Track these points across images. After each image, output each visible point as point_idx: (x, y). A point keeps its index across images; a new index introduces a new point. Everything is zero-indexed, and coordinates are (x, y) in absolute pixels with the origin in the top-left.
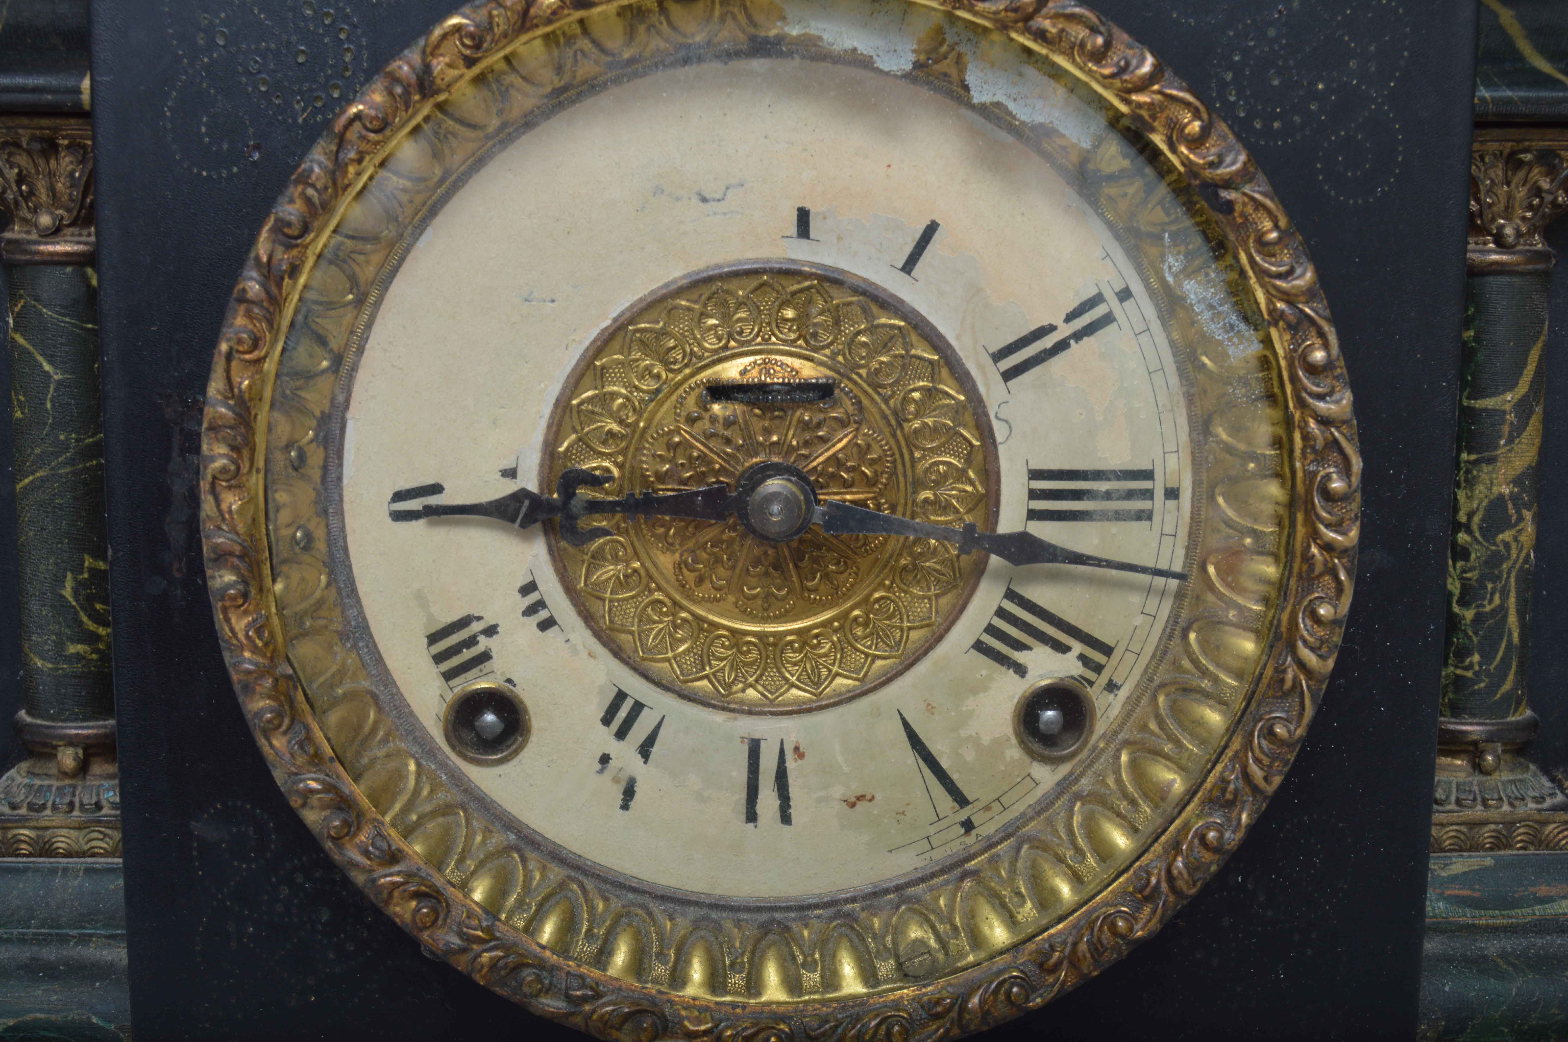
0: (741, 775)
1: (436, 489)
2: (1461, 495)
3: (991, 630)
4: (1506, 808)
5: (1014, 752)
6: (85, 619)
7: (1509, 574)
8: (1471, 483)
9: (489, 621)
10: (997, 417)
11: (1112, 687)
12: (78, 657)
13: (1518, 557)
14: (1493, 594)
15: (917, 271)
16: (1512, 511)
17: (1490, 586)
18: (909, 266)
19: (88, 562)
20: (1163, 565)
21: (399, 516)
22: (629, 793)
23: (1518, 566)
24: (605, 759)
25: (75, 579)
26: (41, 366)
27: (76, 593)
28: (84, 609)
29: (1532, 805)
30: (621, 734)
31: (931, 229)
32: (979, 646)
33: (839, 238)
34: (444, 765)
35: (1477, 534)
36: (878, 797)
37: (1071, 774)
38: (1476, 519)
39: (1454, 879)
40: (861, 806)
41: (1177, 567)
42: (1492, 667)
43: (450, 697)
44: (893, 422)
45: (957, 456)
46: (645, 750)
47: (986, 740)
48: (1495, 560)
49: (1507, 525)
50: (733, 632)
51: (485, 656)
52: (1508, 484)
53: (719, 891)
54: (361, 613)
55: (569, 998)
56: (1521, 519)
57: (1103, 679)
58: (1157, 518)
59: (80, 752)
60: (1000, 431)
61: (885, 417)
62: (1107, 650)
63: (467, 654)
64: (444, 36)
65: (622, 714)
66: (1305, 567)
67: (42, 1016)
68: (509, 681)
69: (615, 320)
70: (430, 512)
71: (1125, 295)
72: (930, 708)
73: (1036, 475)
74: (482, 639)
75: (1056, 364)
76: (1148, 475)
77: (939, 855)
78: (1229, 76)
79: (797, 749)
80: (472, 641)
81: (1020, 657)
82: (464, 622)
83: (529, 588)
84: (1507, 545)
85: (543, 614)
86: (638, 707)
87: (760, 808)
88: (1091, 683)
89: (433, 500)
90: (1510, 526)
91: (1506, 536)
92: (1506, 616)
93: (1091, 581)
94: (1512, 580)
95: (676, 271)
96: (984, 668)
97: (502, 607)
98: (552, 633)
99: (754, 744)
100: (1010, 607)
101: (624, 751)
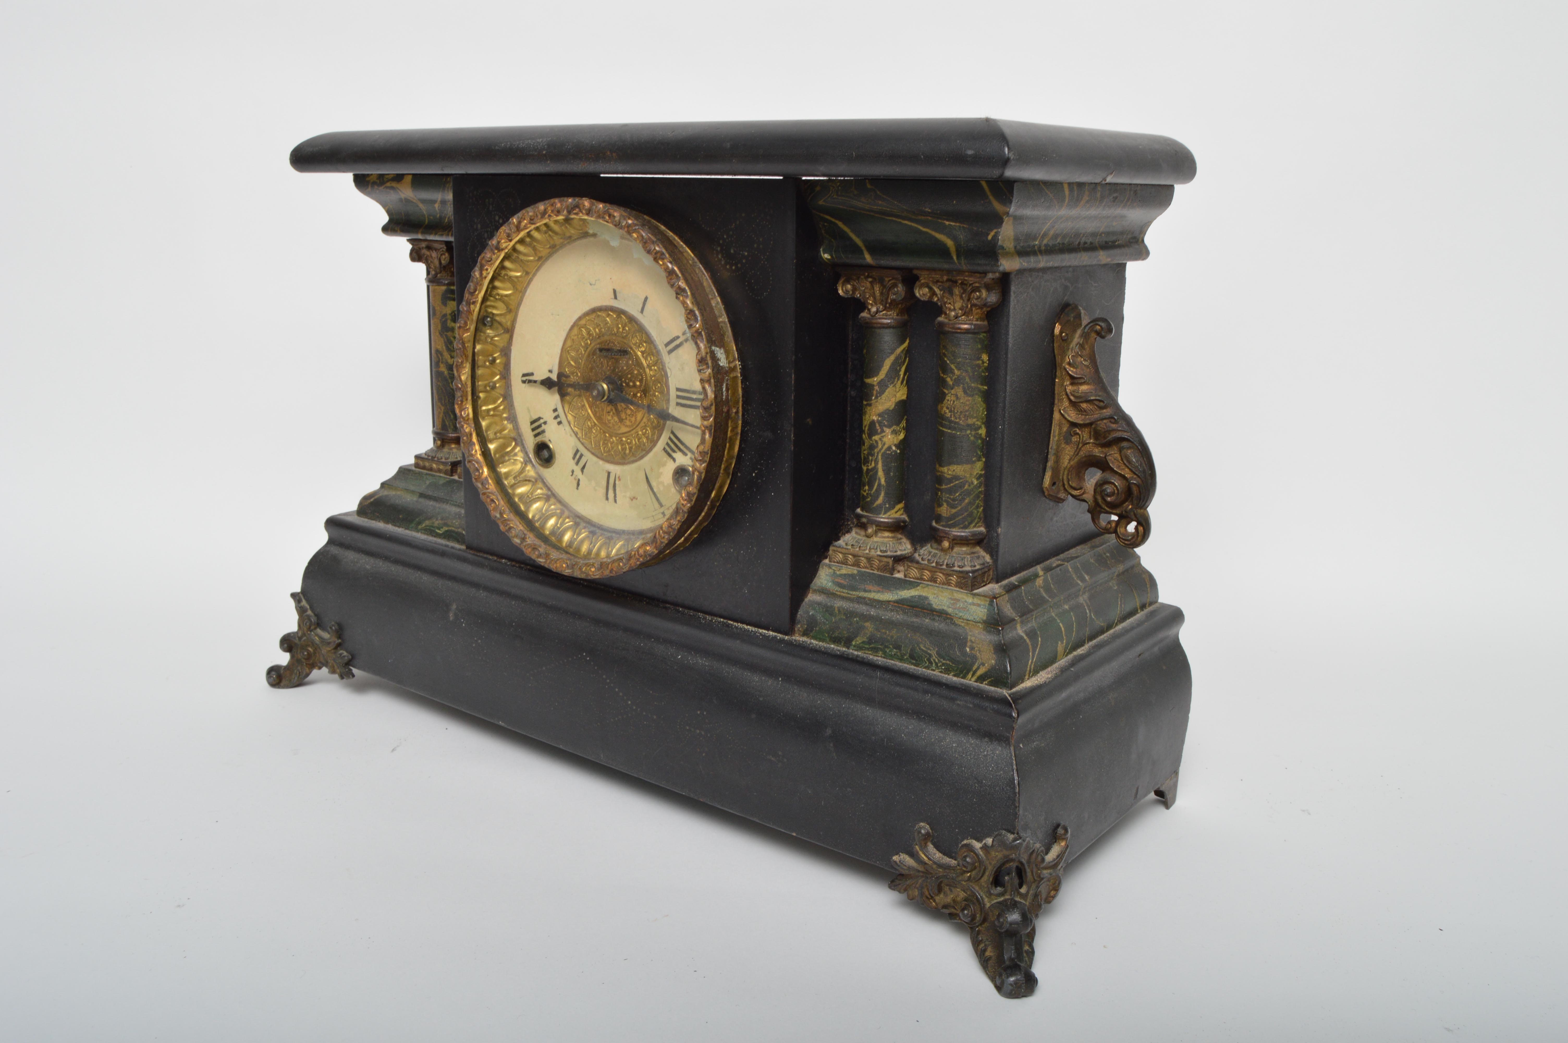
0: (605, 483)
1: (532, 374)
2: (863, 418)
3: (667, 445)
4: (867, 551)
5: (672, 487)
7: (878, 453)
8: (865, 413)
9: (545, 420)
10: (668, 368)
13: (882, 447)
15: (644, 313)
16: (878, 427)
17: (870, 458)
18: (642, 312)
21: (524, 382)
22: (578, 485)
23: (882, 451)
24: (573, 472)
29: (878, 553)
30: (577, 463)
31: (645, 300)
32: (664, 450)
33: (624, 299)
34: (534, 466)
35: (867, 435)
36: (639, 498)
38: (866, 429)
39: (841, 575)
40: (634, 500)
42: (872, 492)
43: (535, 443)
46: (582, 470)
47: (665, 483)
48: (871, 447)
49: (876, 433)
51: (543, 432)
52: (876, 416)
53: (601, 523)
54: (514, 412)
56: (883, 431)
60: (668, 373)
63: (539, 430)
64: (502, 233)
65: (578, 457)
69: (574, 323)
70: (531, 382)
72: (652, 469)
73: (676, 390)
74: (543, 425)
75: (680, 351)
79: (619, 477)
80: (540, 426)
81: (674, 455)
82: (540, 419)
83: (555, 410)
84: (876, 442)
85: (559, 420)
86: (581, 456)
87: (609, 496)
89: (531, 378)
90: (879, 434)
91: (876, 438)
92: (877, 472)
93: (689, 431)
94: (880, 457)
95: (587, 308)
96: (665, 457)
97: (548, 416)
98: (561, 426)
99: (609, 473)
100: (672, 437)
101: (578, 471)
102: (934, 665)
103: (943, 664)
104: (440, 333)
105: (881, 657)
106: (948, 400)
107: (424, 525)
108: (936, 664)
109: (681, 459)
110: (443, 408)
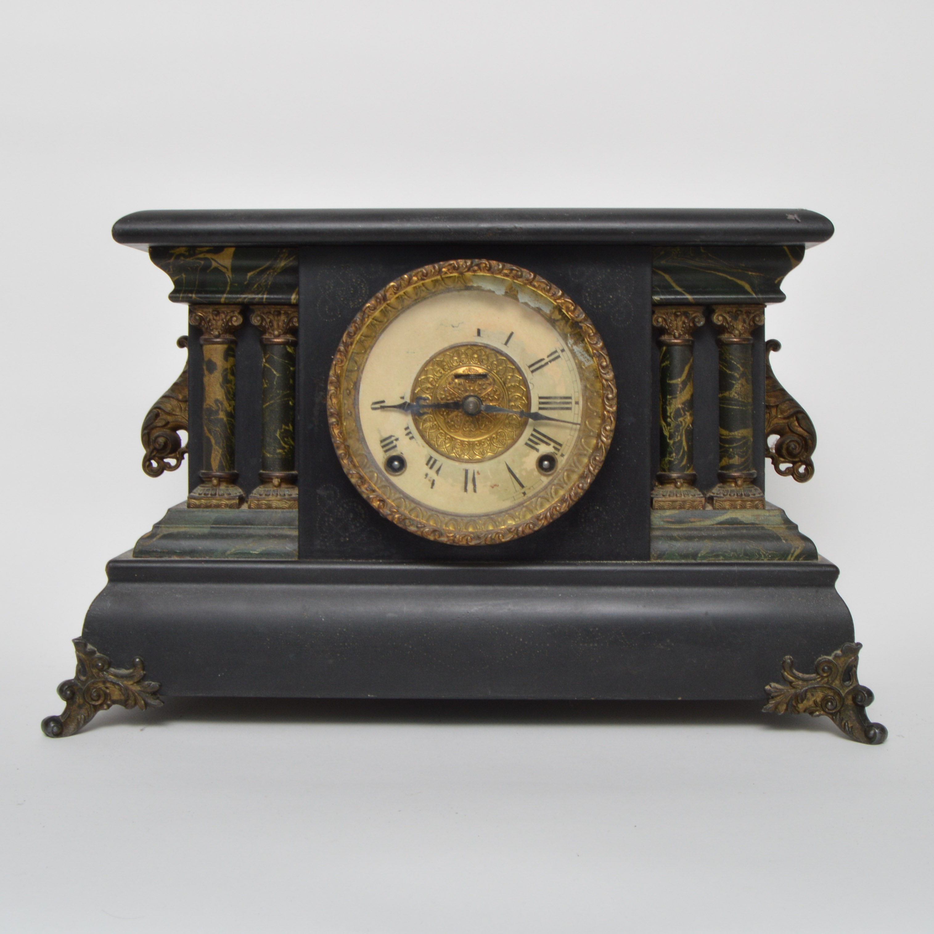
0: (463, 479)
1: (383, 402)
2: (668, 408)
3: (530, 440)
4: (683, 497)
5: (536, 473)
6: (282, 442)
7: (682, 430)
8: (670, 404)
9: (397, 436)
10: (530, 383)
11: (562, 455)
12: (280, 453)
13: (685, 426)
14: (678, 436)
15: (509, 344)
16: (683, 412)
17: (677, 434)
18: (506, 343)
19: (284, 426)
20: (575, 421)
21: (373, 409)
22: (433, 484)
23: (685, 428)
24: (427, 475)
25: (280, 432)
26: (273, 372)
27: (280, 435)
28: (282, 440)
29: (691, 497)
30: (431, 468)
31: (512, 334)
32: (527, 444)
33: (488, 336)
34: (384, 476)
35: (673, 419)
36: (500, 485)
37: (552, 479)
38: (672, 414)
40: (495, 488)
41: (579, 422)
42: (679, 457)
43: (386, 457)
44: (503, 384)
45: (520, 393)
46: (438, 471)
47: (529, 469)
48: (678, 426)
49: (681, 416)
50: (461, 441)
51: (395, 446)
52: (680, 404)
53: (457, 511)
54: (363, 434)
55: (417, 527)
56: (685, 414)
57: (560, 453)
58: (573, 409)
59: (279, 480)
60: (531, 386)
61: (501, 383)
62: (560, 445)
63: (391, 446)
64: (390, 288)
65: (431, 462)
67: (273, 547)
68: (402, 453)
69: (430, 358)
70: (383, 408)
71: (563, 351)
72: (513, 461)
73: (540, 398)
75: (545, 369)
76: (570, 398)
77: (517, 502)
78: (587, 294)
79: (478, 472)
80: (392, 442)
81: (537, 447)
82: (391, 437)
83: (407, 428)
84: (681, 422)
85: (411, 435)
86: (435, 461)
87: (468, 488)
88: (556, 454)
89: (383, 404)
90: (682, 417)
91: (681, 419)
92: (682, 443)
93: (556, 426)
94: (684, 432)
95: (446, 345)
96: (528, 449)
97: (400, 433)
98: (413, 440)
99: (466, 472)
100: (534, 433)
101: (432, 473)
102: (763, 556)
103: (770, 554)
104: (221, 385)
105: (722, 560)
106: (736, 388)
107: (233, 550)
108: (764, 555)
109: (544, 449)
110: (220, 451)
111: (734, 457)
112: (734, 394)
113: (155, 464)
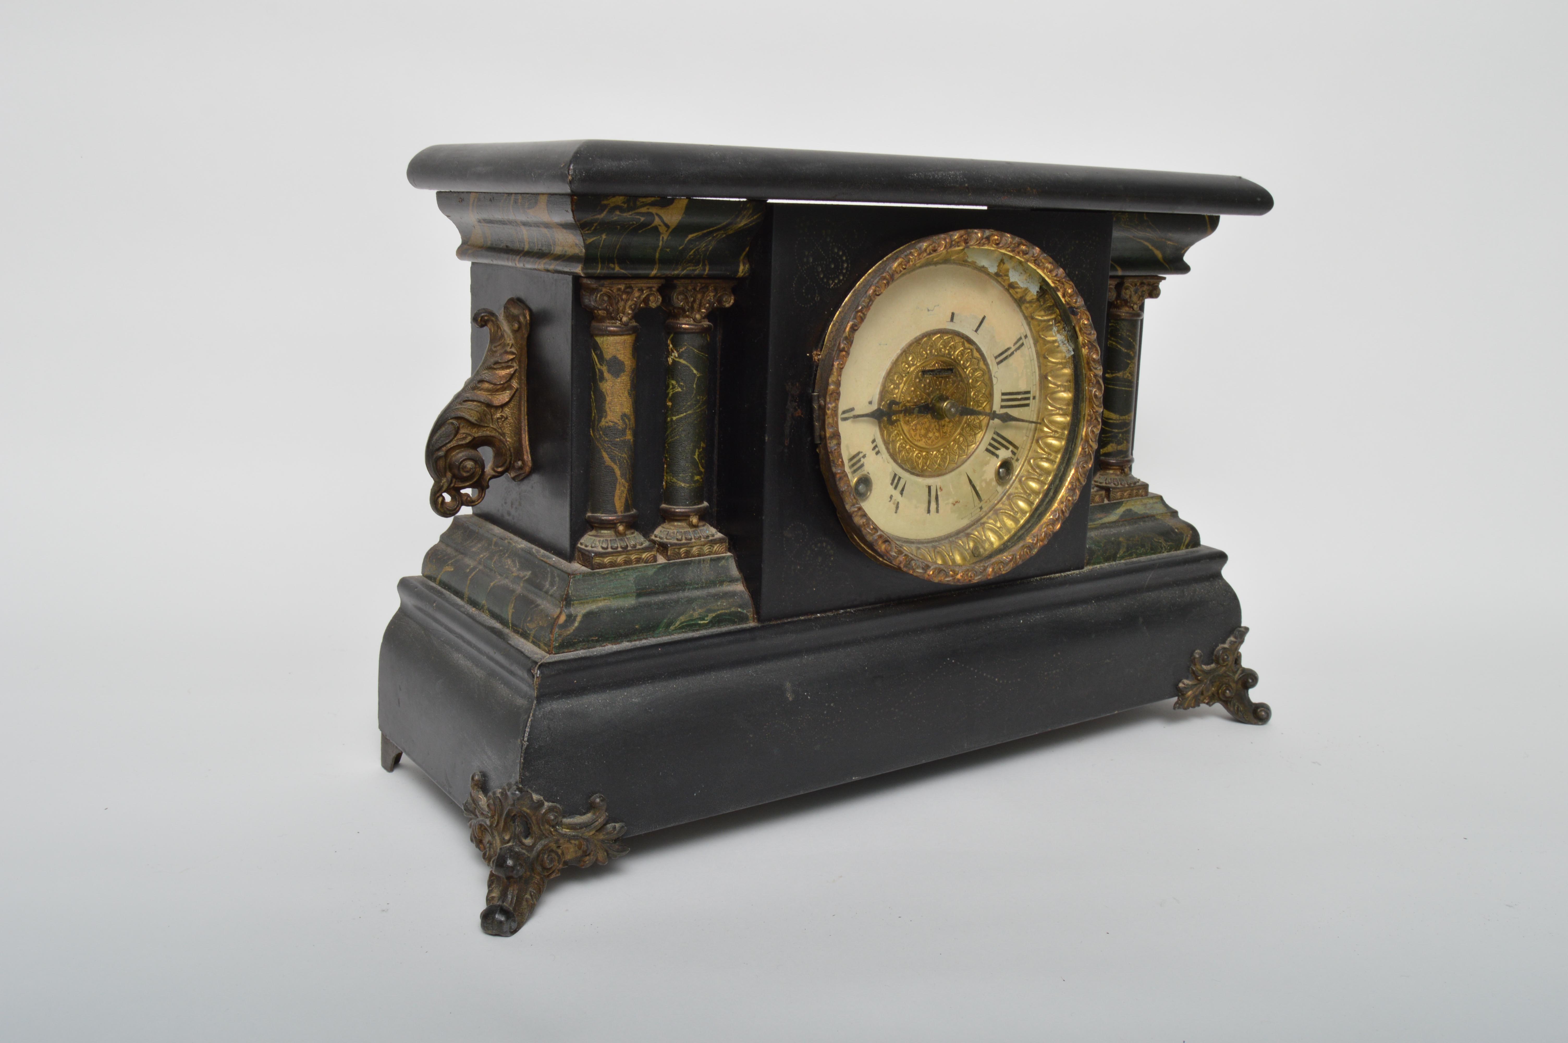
0: (926, 498)
1: (852, 410)
3: (990, 444)
5: (994, 483)
6: (700, 466)
9: (864, 453)
10: (994, 376)
12: (698, 481)
15: (979, 331)
18: (977, 330)
19: (702, 444)
20: (1031, 420)
21: (843, 419)
22: (897, 507)
24: (891, 497)
25: (699, 451)
26: (693, 371)
27: (698, 456)
28: (700, 463)
30: (896, 488)
31: (984, 318)
32: (987, 450)
33: (961, 322)
36: (961, 501)
37: (1006, 489)
40: (957, 505)
41: (1035, 420)
43: (855, 480)
45: (982, 389)
46: (902, 492)
47: (988, 480)
51: (862, 466)
53: (918, 538)
58: (1030, 406)
59: (698, 517)
60: (995, 381)
62: (1017, 448)
63: (860, 464)
65: (896, 481)
66: (1089, 418)
67: (723, 611)
68: (868, 473)
69: (901, 350)
70: (855, 417)
71: (1026, 337)
72: (974, 471)
73: (1003, 394)
74: (862, 459)
75: (1011, 360)
76: (1028, 392)
77: (973, 519)
79: (940, 488)
80: (859, 460)
81: (997, 452)
82: (859, 453)
83: (874, 441)
85: (877, 449)
86: (900, 478)
87: (931, 509)
88: (1013, 459)
89: (855, 413)
93: (1015, 427)
96: (988, 456)
97: (867, 448)
98: (879, 455)
99: (929, 488)
100: (996, 437)
101: (896, 494)
102: (1164, 549)
103: (1169, 545)
104: (628, 393)
107: (678, 623)
108: (1165, 547)
109: (1004, 454)
110: (627, 485)
111: (1123, 442)
112: (1128, 374)
113: (448, 498)
